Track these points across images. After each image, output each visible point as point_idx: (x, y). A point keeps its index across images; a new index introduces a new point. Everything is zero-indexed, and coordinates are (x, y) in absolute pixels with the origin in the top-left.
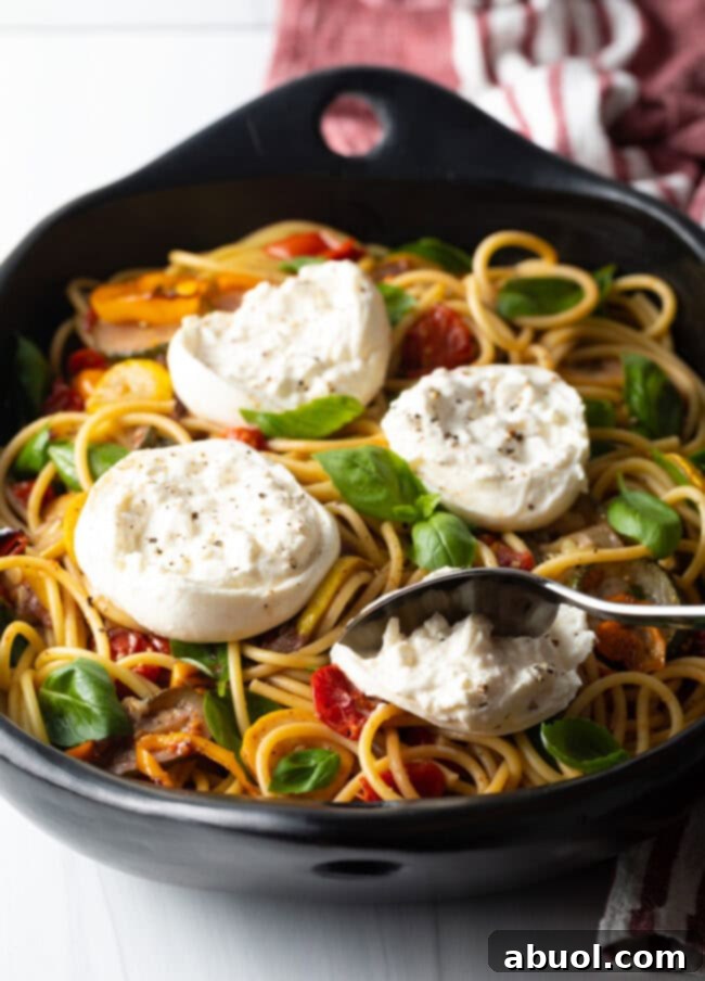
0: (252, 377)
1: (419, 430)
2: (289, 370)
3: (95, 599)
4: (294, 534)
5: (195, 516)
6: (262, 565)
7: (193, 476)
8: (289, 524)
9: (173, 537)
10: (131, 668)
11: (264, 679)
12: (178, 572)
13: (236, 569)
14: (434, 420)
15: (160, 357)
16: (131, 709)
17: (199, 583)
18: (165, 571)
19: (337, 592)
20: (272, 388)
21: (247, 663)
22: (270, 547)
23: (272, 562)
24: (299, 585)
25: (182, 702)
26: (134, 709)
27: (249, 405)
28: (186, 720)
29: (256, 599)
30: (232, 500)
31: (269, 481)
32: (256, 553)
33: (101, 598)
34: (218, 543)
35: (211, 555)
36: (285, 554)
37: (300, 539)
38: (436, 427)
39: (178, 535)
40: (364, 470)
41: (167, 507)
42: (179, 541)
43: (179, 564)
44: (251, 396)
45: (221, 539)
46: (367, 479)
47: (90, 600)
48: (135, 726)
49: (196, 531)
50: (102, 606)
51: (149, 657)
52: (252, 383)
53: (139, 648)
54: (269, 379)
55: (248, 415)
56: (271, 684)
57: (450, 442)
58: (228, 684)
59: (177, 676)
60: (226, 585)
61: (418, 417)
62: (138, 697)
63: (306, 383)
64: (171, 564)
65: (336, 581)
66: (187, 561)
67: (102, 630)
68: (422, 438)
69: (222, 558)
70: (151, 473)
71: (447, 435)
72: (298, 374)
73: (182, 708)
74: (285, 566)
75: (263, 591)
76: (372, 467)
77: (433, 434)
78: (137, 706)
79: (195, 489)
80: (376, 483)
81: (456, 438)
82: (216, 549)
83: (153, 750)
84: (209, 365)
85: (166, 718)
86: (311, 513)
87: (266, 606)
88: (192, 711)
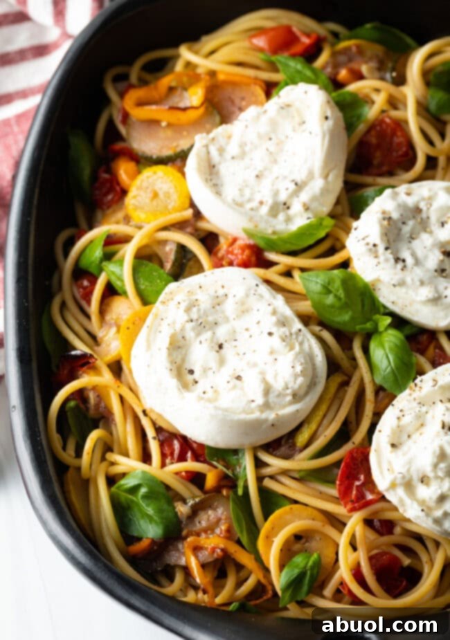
0: (250, 200)
1: (376, 257)
2: (276, 193)
3: (148, 412)
4: (296, 376)
5: (221, 346)
6: (272, 398)
7: (218, 307)
8: (293, 367)
9: (205, 370)
10: (177, 473)
11: (272, 477)
12: (210, 401)
13: (253, 401)
14: (387, 249)
15: (179, 162)
16: (179, 514)
17: (226, 410)
18: (201, 399)
19: (325, 416)
20: (264, 210)
21: (259, 464)
22: (278, 385)
23: (279, 395)
24: (297, 411)
25: (216, 504)
26: (181, 513)
27: (250, 226)
28: (218, 521)
29: (266, 420)
30: (247, 330)
31: (274, 319)
32: (267, 391)
33: (152, 410)
34: (239, 378)
35: (234, 387)
36: (289, 391)
37: (300, 380)
38: (389, 255)
39: (210, 369)
40: (336, 296)
41: (201, 342)
42: (210, 373)
43: (210, 394)
44: (251, 219)
45: (242, 375)
46: (337, 304)
47: (144, 412)
48: (183, 526)
49: (222, 362)
50: (154, 417)
51: (191, 465)
52: (249, 206)
53: (182, 458)
54: (261, 203)
55: (250, 234)
56: (277, 481)
57: (400, 265)
58: (246, 481)
59: (211, 481)
60: (244, 412)
61: (375, 245)
62: (184, 501)
63: (288, 204)
64: (204, 393)
65: (324, 408)
66: (216, 391)
67: (154, 438)
68: (379, 263)
69: (242, 389)
70: (188, 310)
71: (397, 260)
72: (283, 197)
73: (215, 509)
74: (289, 398)
75: (271, 416)
76: (341, 293)
77: (387, 260)
78: (183, 509)
79: (220, 320)
80: (345, 306)
81: (404, 261)
82: (237, 382)
83: (197, 549)
84: (218, 193)
85: (204, 519)
86: (306, 346)
87: (273, 425)
88: (222, 513)
